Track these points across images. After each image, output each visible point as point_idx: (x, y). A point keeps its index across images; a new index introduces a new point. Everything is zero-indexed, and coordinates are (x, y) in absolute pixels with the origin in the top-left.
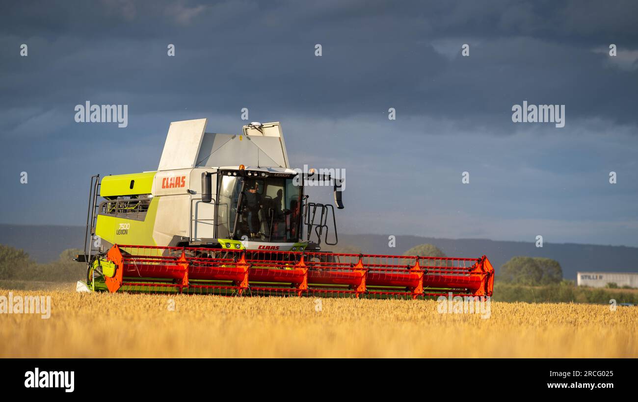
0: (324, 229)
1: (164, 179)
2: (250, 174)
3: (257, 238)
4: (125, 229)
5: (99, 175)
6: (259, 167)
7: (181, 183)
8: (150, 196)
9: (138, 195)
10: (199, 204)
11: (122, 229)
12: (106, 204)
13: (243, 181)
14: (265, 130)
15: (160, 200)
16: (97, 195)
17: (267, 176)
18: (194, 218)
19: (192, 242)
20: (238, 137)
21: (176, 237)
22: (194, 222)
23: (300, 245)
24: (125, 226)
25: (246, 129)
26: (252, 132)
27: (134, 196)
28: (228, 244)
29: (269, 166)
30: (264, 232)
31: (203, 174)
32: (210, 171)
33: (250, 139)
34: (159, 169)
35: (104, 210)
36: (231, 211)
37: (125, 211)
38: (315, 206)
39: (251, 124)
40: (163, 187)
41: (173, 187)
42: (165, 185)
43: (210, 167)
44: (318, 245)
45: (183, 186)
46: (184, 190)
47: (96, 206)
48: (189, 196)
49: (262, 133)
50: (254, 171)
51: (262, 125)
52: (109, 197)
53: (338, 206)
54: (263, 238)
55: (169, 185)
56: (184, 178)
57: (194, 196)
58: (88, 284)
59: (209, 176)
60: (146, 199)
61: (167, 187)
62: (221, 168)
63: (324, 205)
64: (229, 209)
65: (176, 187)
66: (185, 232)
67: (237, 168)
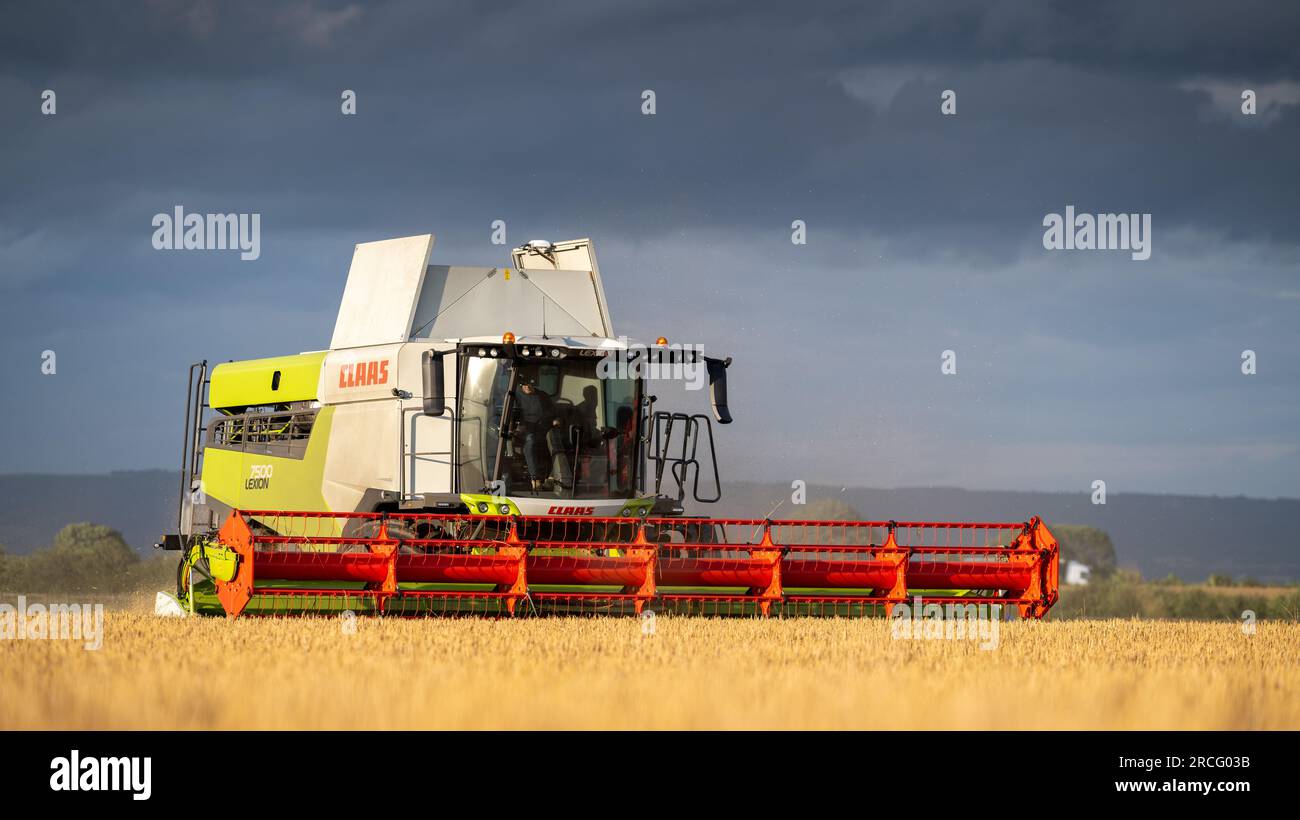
0: (691, 468)
1: (344, 369)
2: (526, 353)
3: (546, 491)
4: (263, 477)
5: (205, 362)
6: (545, 337)
7: (380, 376)
8: (315, 405)
9: (288, 404)
10: (418, 419)
11: (256, 477)
12: (223, 423)
13: (512, 369)
14: (560, 257)
15: (336, 413)
16: (203, 405)
17: (563, 356)
18: (408, 450)
19: (404, 501)
20: (500, 272)
21: (371, 492)
22: (408, 459)
23: (637, 503)
24: (264, 470)
25: (520, 255)
26: (531, 262)
27: (281, 406)
28: (482, 505)
29: (566, 333)
30: (559, 478)
31: (425, 355)
32: (440, 347)
33: (527, 277)
34: (334, 344)
35: (218, 436)
36: (487, 434)
37: (262, 438)
38: (670, 418)
39: (529, 245)
40: (342, 384)
41: (363, 384)
42: (346, 379)
43: (441, 339)
44: (678, 504)
45: (384, 380)
46: (386, 390)
47: (201, 429)
48: (397, 403)
49: (553, 263)
50: (535, 346)
51: (553, 247)
52: (226, 408)
53: (720, 418)
54: (559, 489)
55: (354, 379)
56: (385, 363)
57: (407, 403)
58: (180, 598)
59: (438, 357)
60: (305, 410)
61: (351, 384)
62: (466, 340)
63: (690, 416)
64: (484, 428)
65: (369, 383)
66: (390, 480)
67: (498, 340)
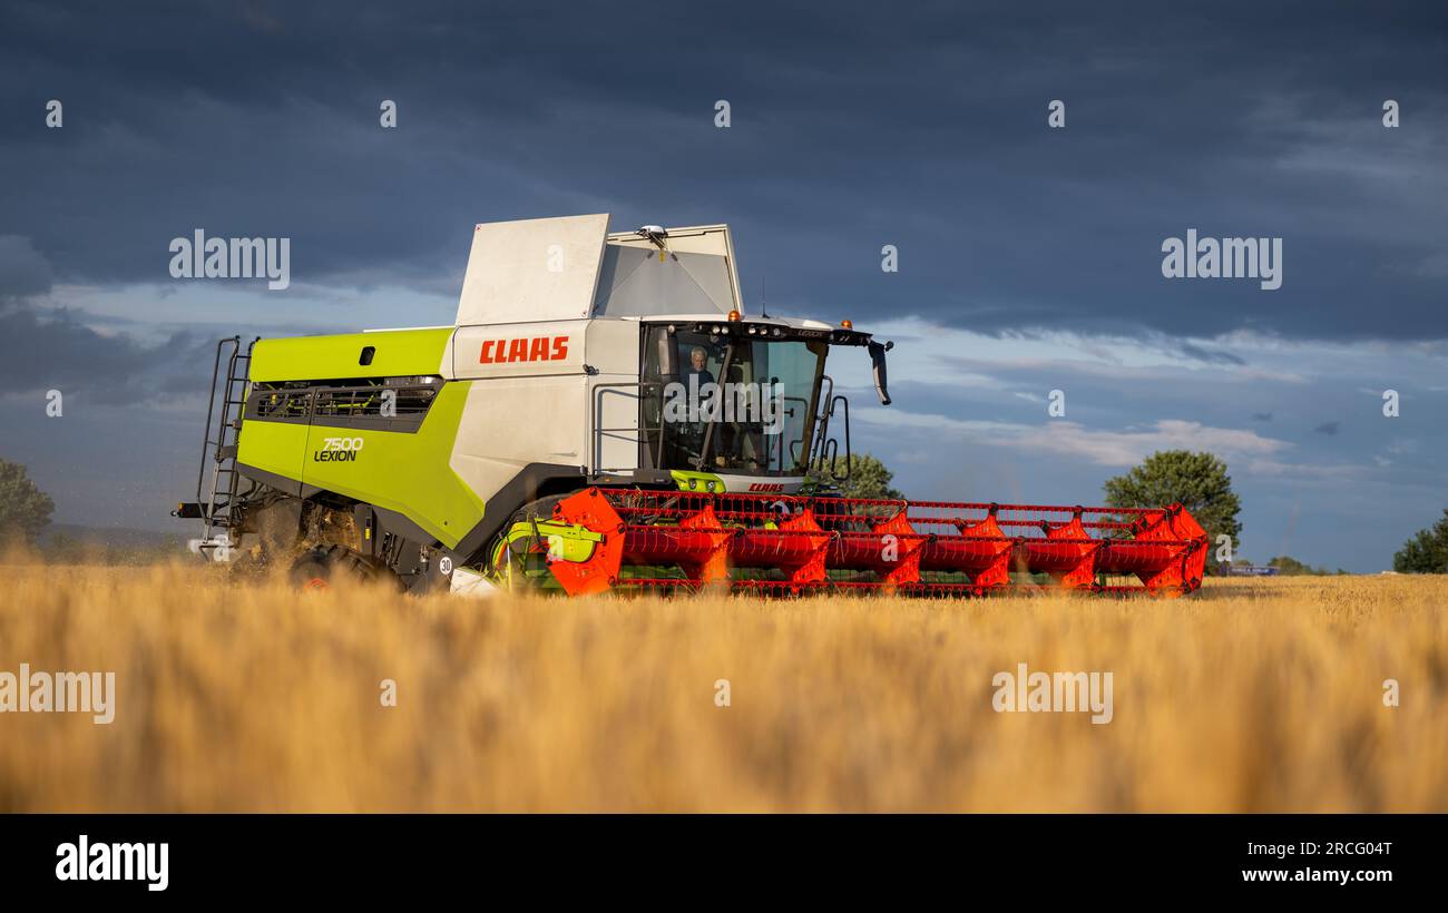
0: (831, 447)
1: (487, 345)
4: (347, 450)
6: (765, 316)
7: (552, 351)
10: (604, 395)
11: (333, 450)
13: (729, 347)
15: (472, 388)
17: (784, 335)
18: (596, 425)
19: (593, 476)
23: (809, 482)
24: (345, 443)
33: (676, 260)
34: (461, 321)
39: (645, 230)
40: (485, 359)
41: (523, 359)
42: (492, 354)
43: (618, 317)
46: (566, 366)
47: (229, 403)
48: (584, 379)
50: (761, 324)
53: (885, 400)
55: (506, 353)
56: (563, 340)
57: (595, 380)
60: (419, 385)
61: (500, 358)
65: (533, 358)
66: (573, 455)
